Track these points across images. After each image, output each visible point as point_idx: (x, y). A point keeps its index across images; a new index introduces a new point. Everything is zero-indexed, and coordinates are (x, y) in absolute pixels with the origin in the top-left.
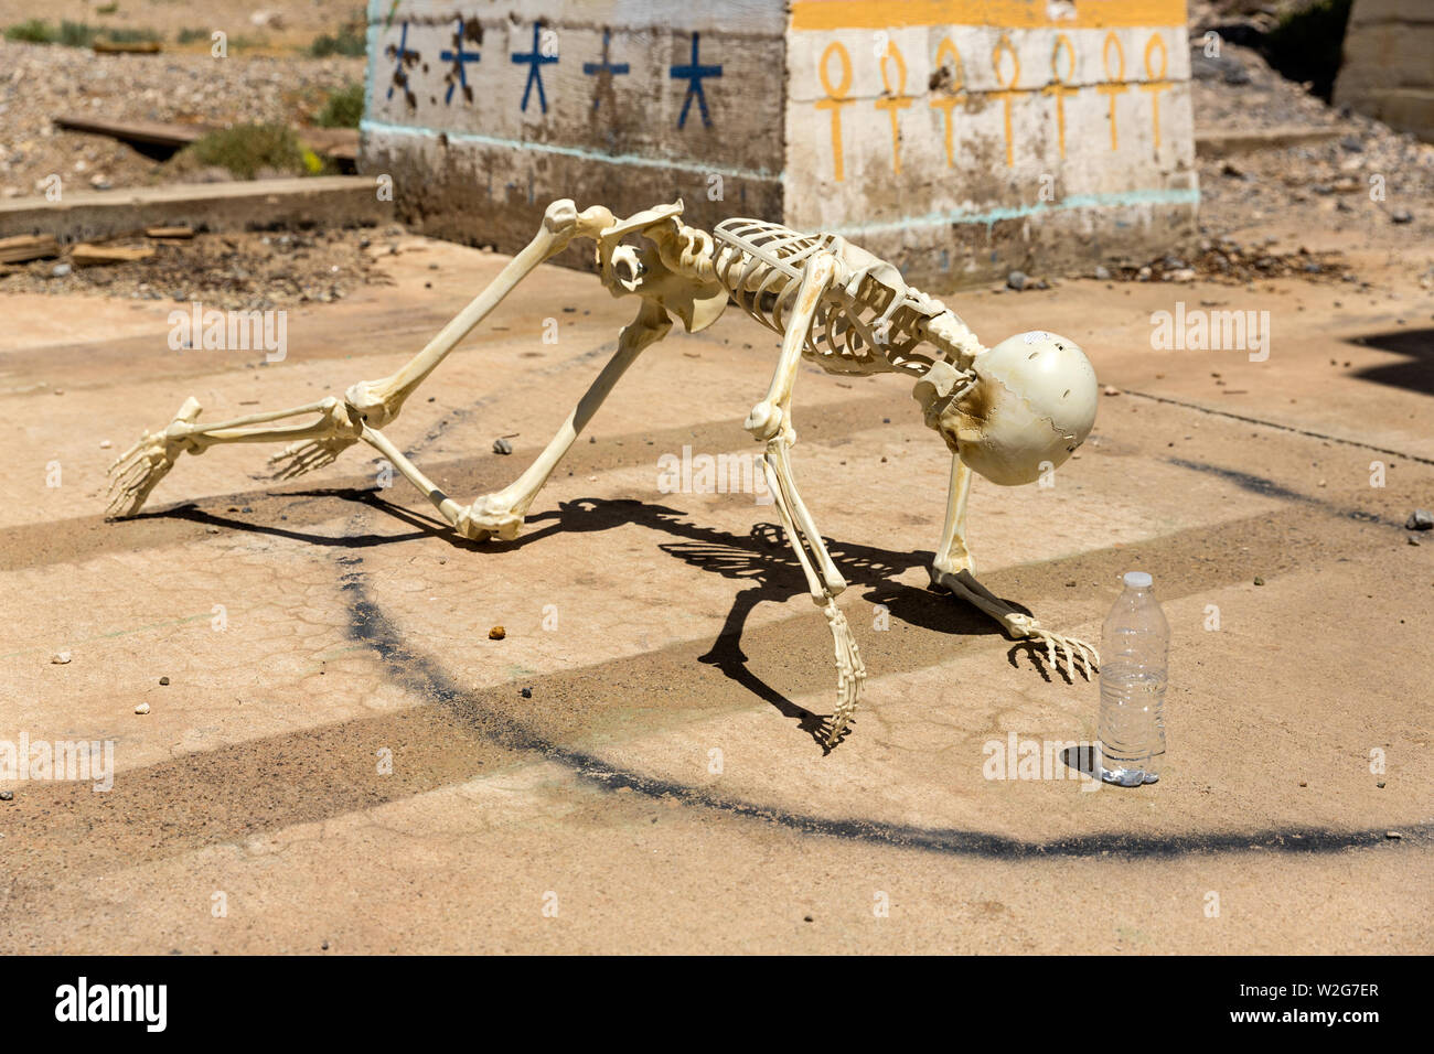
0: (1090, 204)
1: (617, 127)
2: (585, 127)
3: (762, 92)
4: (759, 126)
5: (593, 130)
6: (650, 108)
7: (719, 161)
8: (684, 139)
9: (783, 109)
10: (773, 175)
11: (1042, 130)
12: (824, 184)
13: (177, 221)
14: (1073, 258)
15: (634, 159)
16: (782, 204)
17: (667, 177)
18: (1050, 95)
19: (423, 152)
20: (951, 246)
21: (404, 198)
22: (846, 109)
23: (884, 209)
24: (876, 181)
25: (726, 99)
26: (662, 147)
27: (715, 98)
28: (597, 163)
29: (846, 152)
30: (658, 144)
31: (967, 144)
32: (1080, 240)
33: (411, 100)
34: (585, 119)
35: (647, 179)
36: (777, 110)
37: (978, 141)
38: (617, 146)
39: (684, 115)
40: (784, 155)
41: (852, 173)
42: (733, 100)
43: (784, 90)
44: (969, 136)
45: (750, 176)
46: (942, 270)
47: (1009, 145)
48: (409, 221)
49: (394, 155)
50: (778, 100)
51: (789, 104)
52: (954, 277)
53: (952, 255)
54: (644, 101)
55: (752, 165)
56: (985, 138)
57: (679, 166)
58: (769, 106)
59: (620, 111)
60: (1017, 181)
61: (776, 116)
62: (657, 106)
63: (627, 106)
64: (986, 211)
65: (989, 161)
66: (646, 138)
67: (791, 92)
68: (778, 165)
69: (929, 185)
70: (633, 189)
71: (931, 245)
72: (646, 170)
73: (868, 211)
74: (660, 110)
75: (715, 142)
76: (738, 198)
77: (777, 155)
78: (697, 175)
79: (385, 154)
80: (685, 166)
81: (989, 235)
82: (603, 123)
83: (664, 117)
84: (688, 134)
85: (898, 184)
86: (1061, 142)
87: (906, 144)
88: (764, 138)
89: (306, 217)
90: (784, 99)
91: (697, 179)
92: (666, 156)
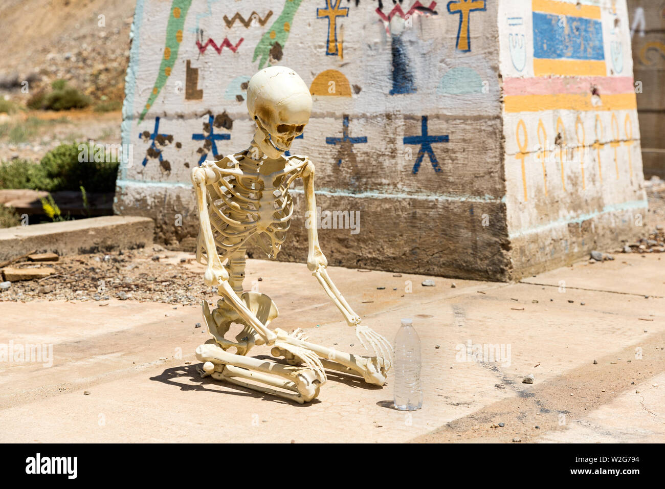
0: (612, 210)
1: (358, 175)
2: (329, 176)
3: (485, 149)
4: (482, 171)
5: (337, 178)
6: (387, 163)
7: (450, 192)
8: (418, 181)
9: (502, 159)
10: (496, 198)
11: (593, 168)
12: (521, 203)
13: (42, 249)
14: (609, 241)
15: (375, 194)
16: (505, 215)
17: (405, 204)
18: (595, 149)
19: (178, 197)
20: (568, 237)
21: (161, 227)
22: (526, 157)
23: (543, 217)
24: (539, 201)
25: (453, 155)
26: (399, 186)
27: (444, 155)
28: (342, 198)
29: (528, 184)
30: (395, 185)
31: (569, 177)
32: (612, 231)
33: (166, 166)
34: (329, 171)
35: (387, 206)
36: (497, 160)
37: (572, 175)
38: (359, 187)
39: (417, 166)
40: (504, 187)
41: (530, 197)
42: (459, 155)
43: (502, 148)
44: (570, 174)
45: (478, 200)
46: (567, 252)
47: (583, 177)
48: (166, 242)
49: (150, 201)
50: (497, 154)
51: (506, 156)
52: (570, 255)
53: (569, 243)
54: (381, 159)
55: (479, 193)
56: (575, 173)
57: (413, 197)
58: (490, 158)
59: (360, 166)
60: (587, 198)
61: (496, 163)
62: (393, 161)
63: (367, 163)
64: (578, 216)
65: (577, 187)
66: (384, 181)
67: (506, 150)
68: (500, 193)
69: (557, 202)
70: (375, 213)
71: (561, 237)
72: (385, 200)
73: (537, 219)
74: (396, 164)
75: (446, 182)
76: (467, 214)
77: (498, 186)
78: (431, 201)
79: (143, 201)
80: (421, 197)
81: (580, 229)
82: (346, 172)
83: (400, 168)
84: (421, 176)
85: (547, 202)
86: (600, 175)
87: (548, 178)
88: (487, 177)
89: (109, 243)
90: (502, 154)
91: (431, 204)
92: (403, 191)
